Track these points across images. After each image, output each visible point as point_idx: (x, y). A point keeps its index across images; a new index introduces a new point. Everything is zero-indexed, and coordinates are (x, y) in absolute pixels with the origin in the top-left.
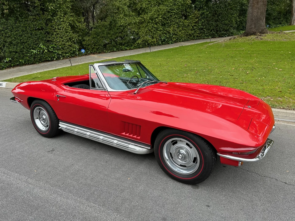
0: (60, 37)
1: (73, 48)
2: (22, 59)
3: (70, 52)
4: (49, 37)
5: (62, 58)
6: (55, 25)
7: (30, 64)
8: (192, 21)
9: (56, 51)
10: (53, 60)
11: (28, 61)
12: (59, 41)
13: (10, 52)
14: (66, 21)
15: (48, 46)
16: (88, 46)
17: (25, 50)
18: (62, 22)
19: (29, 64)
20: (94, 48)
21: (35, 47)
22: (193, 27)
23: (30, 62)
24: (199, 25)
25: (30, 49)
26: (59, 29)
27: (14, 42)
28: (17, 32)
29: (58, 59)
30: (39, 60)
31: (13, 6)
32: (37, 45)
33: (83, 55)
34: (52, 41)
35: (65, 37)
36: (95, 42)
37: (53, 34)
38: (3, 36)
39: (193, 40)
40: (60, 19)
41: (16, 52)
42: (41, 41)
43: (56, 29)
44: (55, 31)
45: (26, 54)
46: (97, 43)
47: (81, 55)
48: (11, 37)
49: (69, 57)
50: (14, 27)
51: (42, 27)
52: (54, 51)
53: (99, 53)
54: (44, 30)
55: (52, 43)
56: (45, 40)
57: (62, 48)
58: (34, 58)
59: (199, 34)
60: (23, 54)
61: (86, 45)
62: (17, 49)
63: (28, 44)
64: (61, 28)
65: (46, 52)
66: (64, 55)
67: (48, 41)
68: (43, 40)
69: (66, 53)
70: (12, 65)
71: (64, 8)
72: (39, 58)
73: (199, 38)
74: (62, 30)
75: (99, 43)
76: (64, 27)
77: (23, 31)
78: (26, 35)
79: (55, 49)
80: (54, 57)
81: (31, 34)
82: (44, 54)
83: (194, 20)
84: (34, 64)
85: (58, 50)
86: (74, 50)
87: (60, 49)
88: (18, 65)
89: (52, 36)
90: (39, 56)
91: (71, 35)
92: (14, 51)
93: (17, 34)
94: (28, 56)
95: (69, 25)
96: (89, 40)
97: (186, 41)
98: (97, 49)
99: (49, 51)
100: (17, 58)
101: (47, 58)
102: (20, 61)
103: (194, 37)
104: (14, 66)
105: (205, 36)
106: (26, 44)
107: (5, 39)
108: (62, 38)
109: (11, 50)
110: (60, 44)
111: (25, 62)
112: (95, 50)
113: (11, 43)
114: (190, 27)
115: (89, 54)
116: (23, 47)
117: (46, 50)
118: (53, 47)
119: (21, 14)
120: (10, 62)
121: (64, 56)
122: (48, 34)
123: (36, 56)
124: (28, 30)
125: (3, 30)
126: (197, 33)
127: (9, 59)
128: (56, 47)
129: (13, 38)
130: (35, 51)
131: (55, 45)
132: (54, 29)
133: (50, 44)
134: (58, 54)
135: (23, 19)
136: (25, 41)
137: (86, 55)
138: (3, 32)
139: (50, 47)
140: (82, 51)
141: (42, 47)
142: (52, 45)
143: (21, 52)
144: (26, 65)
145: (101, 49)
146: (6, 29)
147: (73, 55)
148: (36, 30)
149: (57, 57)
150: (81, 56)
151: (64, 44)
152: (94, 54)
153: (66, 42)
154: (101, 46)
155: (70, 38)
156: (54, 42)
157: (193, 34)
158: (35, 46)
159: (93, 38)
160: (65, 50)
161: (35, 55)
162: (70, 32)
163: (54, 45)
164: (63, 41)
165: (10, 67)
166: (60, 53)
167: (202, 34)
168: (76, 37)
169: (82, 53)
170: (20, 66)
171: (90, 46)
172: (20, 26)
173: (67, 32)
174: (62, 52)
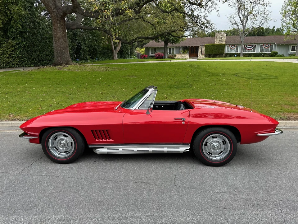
8: (8, 50)
22: (9, 55)
24: (17, 54)
39: (13, 67)
59: (18, 62)
73: (19, 66)
83: (10, 49)
97: (3, 68)
103: (13, 64)
105: (27, 64)
114: (6, 55)
126: (16, 61)
157: (11, 62)
167: (23, 63)
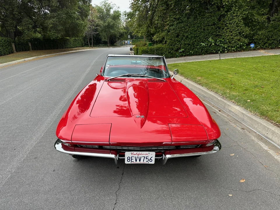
0: (229, 32)
1: (241, 42)
2: (193, 50)
3: (236, 46)
4: (219, 32)
5: (226, 52)
6: (227, 20)
7: (198, 55)
9: (222, 45)
10: (218, 53)
11: (197, 52)
12: (228, 35)
13: (185, 44)
14: (239, 15)
15: (216, 40)
16: (260, 40)
17: (196, 43)
18: (235, 16)
19: (196, 55)
20: (266, 43)
21: (205, 41)
23: (197, 53)
25: (200, 42)
26: (230, 24)
27: (189, 37)
28: (193, 28)
29: (223, 52)
30: (206, 52)
31: (195, 6)
32: (207, 39)
33: (251, 50)
34: (221, 35)
35: (235, 31)
36: (270, 37)
37: (223, 29)
38: (183, 31)
40: (234, 13)
41: (189, 45)
42: (211, 35)
43: (227, 24)
44: (226, 26)
45: (196, 46)
46: (272, 37)
47: (248, 49)
48: (188, 32)
49: (234, 51)
50: (192, 24)
51: (214, 23)
52: (220, 45)
53: (272, 48)
54: (215, 25)
55: (220, 37)
56: (215, 35)
57: (229, 42)
58: (202, 50)
60: (194, 46)
61: (257, 39)
62: (190, 42)
63: (200, 38)
64: (232, 22)
65: (213, 45)
66: (230, 48)
67: (218, 35)
68: (213, 34)
69: (233, 47)
70: (184, 54)
71: (240, 2)
72: (205, 51)
74: (234, 24)
75: (274, 37)
76: (236, 21)
77: (198, 27)
78: (199, 30)
79: (222, 43)
80: (219, 50)
81: (204, 30)
82: (211, 47)
84: (201, 55)
85: (224, 44)
86: (241, 45)
87: (227, 43)
88: (188, 55)
89: (222, 30)
90: (206, 49)
91: (242, 29)
92: (187, 44)
93: (193, 30)
94: (197, 48)
95: (242, 19)
96: (262, 34)
98: (270, 44)
99: (216, 44)
100: (188, 49)
101: (213, 50)
102: (191, 51)
104: (185, 56)
106: (198, 38)
107: (184, 34)
108: (231, 32)
109: (186, 42)
110: (228, 38)
111: (194, 53)
112: (267, 45)
113: (187, 37)
115: (258, 49)
116: (195, 41)
117: (213, 44)
118: (221, 41)
119: (200, 12)
120: (183, 53)
121: (229, 50)
122: (219, 28)
123: (203, 49)
124: (202, 26)
125: (184, 27)
127: (183, 50)
128: (223, 40)
129: (189, 33)
130: (203, 44)
131: (224, 39)
132: (226, 24)
133: (218, 38)
134: (224, 48)
135: (200, 16)
136: (198, 35)
137: (254, 50)
138: (183, 28)
139: (218, 41)
140: (251, 46)
141: (210, 40)
142: (220, 39)
143: (193, 44)
144: (194, 55)
145: (275, 44)
146: (186, 26)
147: (240, 49)
148: (209, 25)
149: (222, 50)
150: (248, 51)
151: (233, 38)
152: (265, 49)
153: (235, 37)
154: (276, 40)
155: (239, 33)
156: (223, 36)
158: (204, 39)
159: (269, 32)
160: (232, 44)
161: (203, 47)
162: (241, 26)
163: (221, 39)
164: (232, 35)
165: (182, 56)
166: (226, 47)
168: (246, 31)
169: (251, 48)
170: (190, 56)
171: (261, 41)
172: (197, 23)
173: (237, 27)
174: (229, 46)
